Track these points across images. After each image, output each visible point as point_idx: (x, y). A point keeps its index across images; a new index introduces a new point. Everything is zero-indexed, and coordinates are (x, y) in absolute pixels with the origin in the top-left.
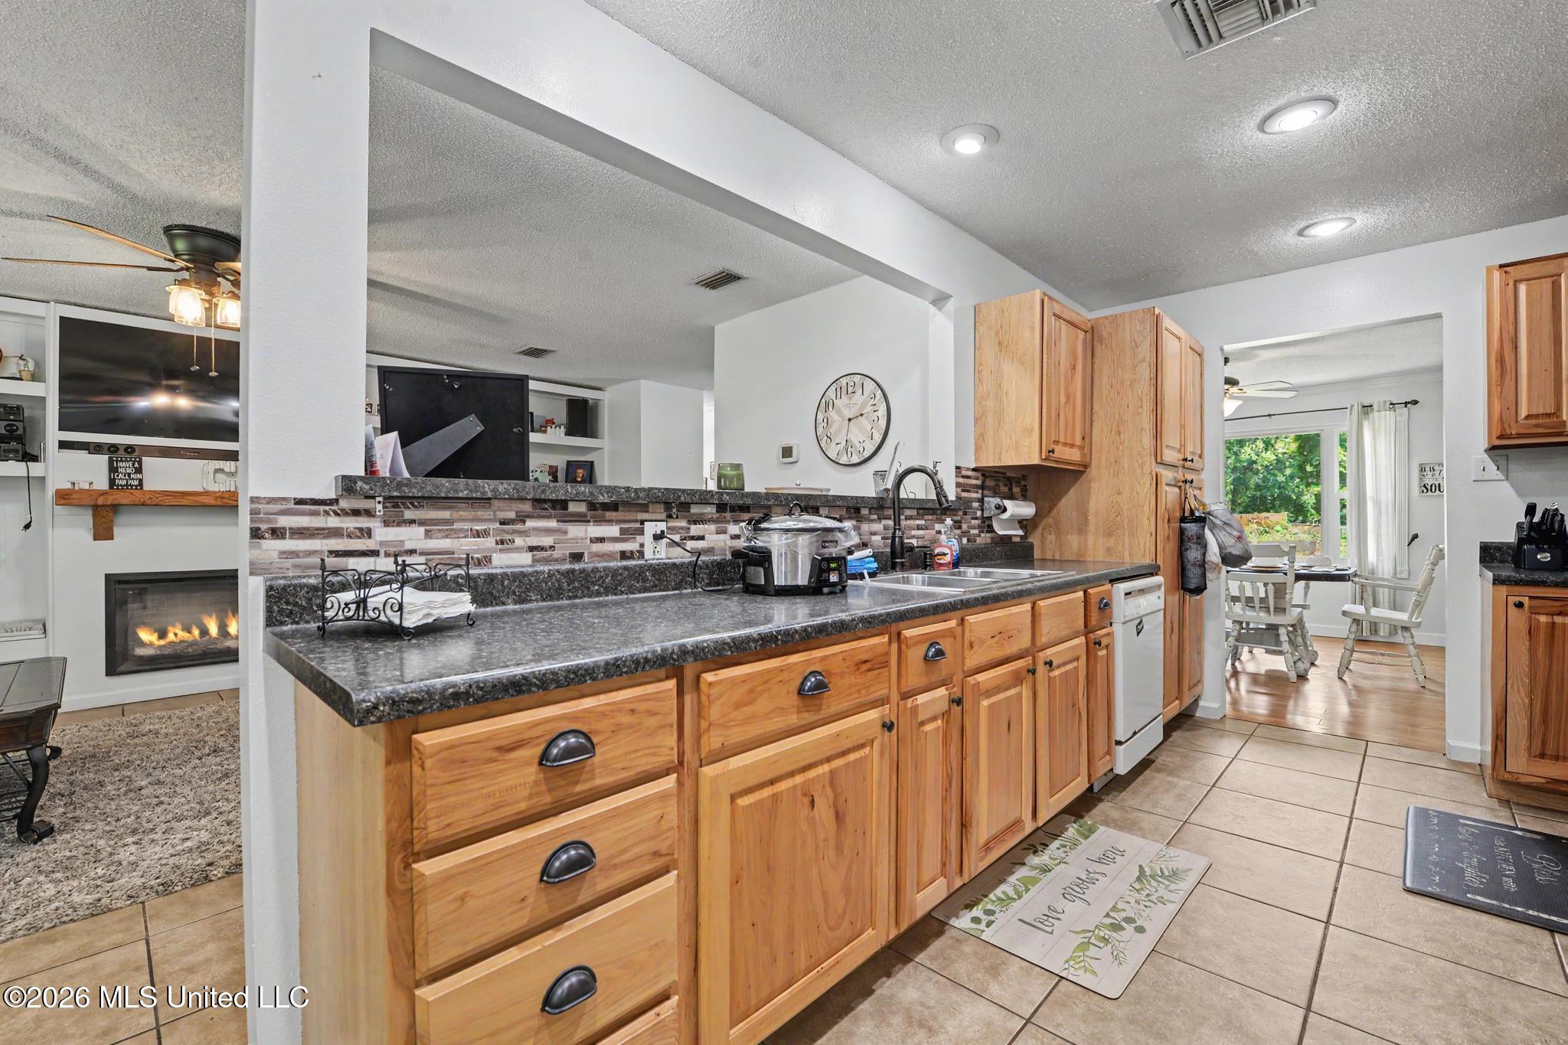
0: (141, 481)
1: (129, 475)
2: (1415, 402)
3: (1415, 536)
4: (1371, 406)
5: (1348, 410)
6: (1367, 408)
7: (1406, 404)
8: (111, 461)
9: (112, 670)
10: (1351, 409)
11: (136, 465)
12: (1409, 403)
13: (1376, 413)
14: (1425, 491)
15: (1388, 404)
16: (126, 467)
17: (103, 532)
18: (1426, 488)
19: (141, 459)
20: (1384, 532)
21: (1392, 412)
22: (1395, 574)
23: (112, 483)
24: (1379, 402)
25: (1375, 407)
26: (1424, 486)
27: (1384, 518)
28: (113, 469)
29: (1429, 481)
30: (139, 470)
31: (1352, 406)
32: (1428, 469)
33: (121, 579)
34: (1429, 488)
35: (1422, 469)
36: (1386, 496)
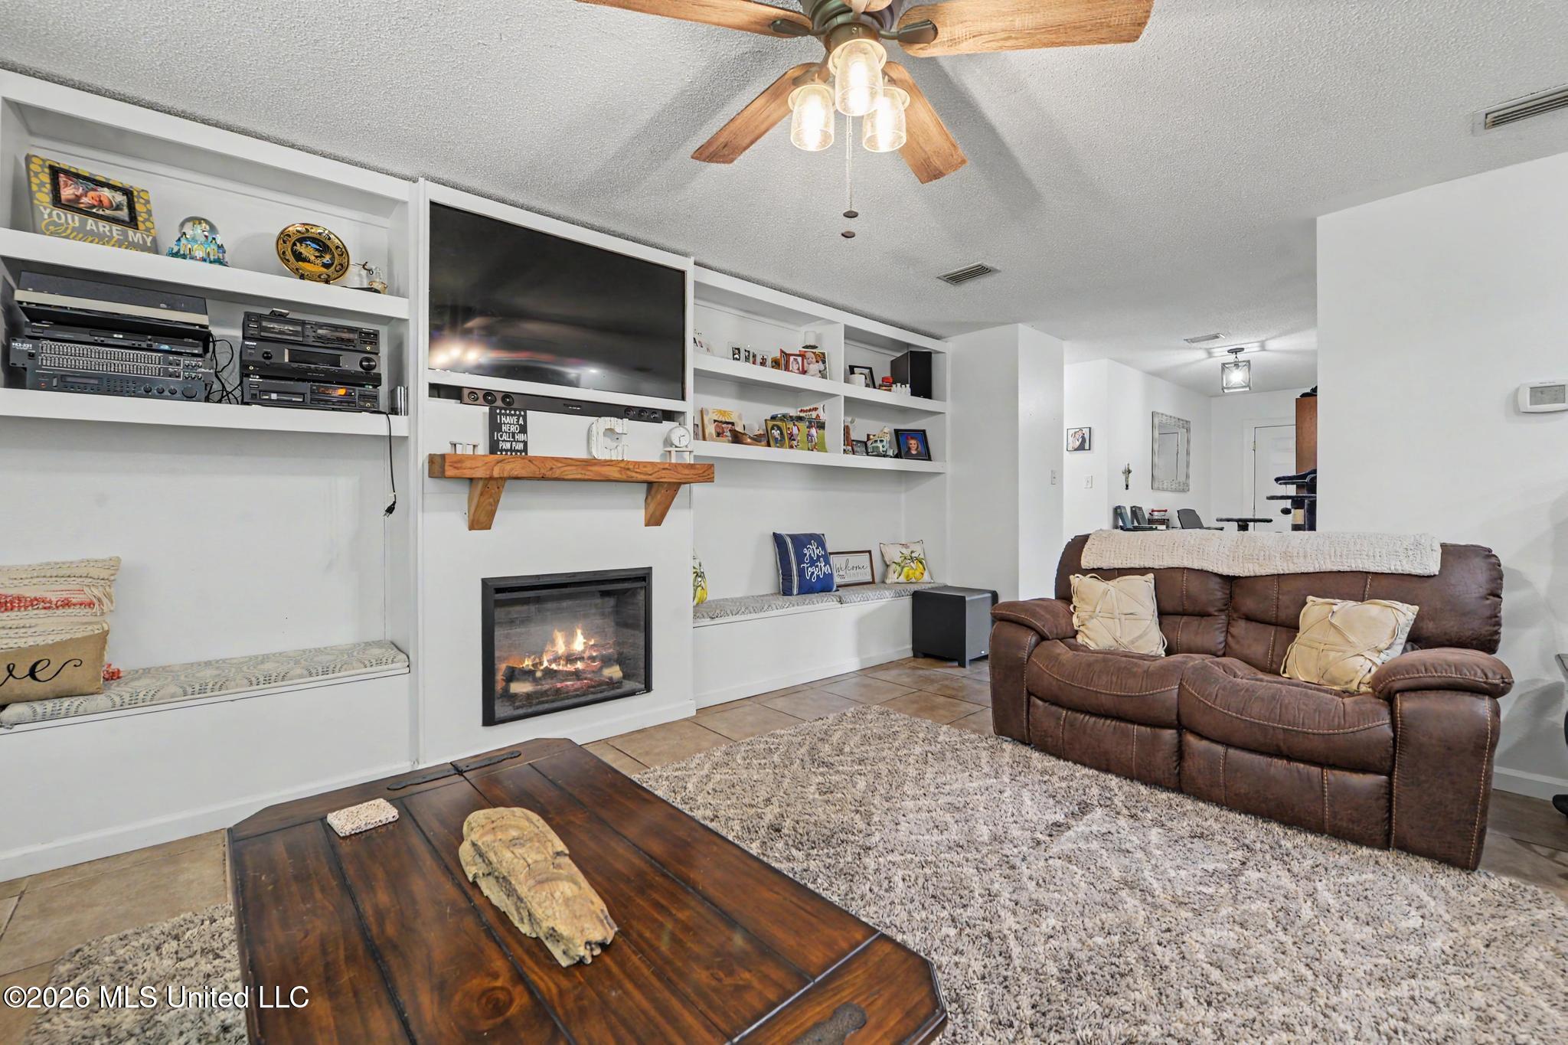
0: (525, 443)
1: (513, 434)
8: (492, 417)
9: (490, 719)
11: (521, 422)
16: (509, 422)
17: (481, 520)
19: (525, 413)
23: (494, 447)
28: (494, 426)
30: (523, 429)
33: (502, 584)
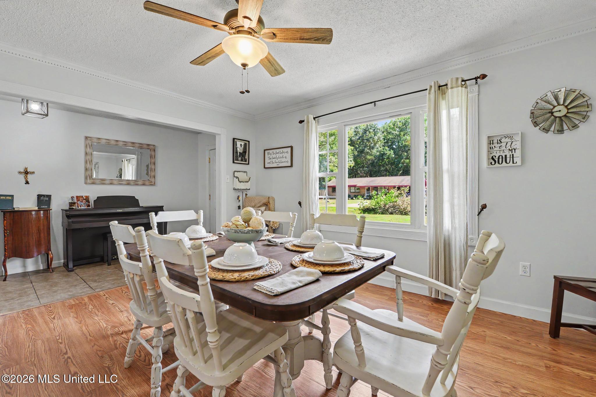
2: (484, 76)
3: (484, 207)
4: (446, 85)
5: (428, 91)
6: (441, 88)
7: (476, 78)
10: (430, 90)
12: (478, 78)
13: (450, 90)
14: (493, 163)
15: (460, 80)
18: (494, 160)
20: (456, 201)
21: (464, 88)
22: (467, 243)
24: (452, 79)
25: (449, 86)
26: (493, 158)
27: (456, 191)
29: (497, 154)
31: (431, 87)
32: (495, 141)
34: (497, 160)
35: (490, 142)
36: (459, 167)
